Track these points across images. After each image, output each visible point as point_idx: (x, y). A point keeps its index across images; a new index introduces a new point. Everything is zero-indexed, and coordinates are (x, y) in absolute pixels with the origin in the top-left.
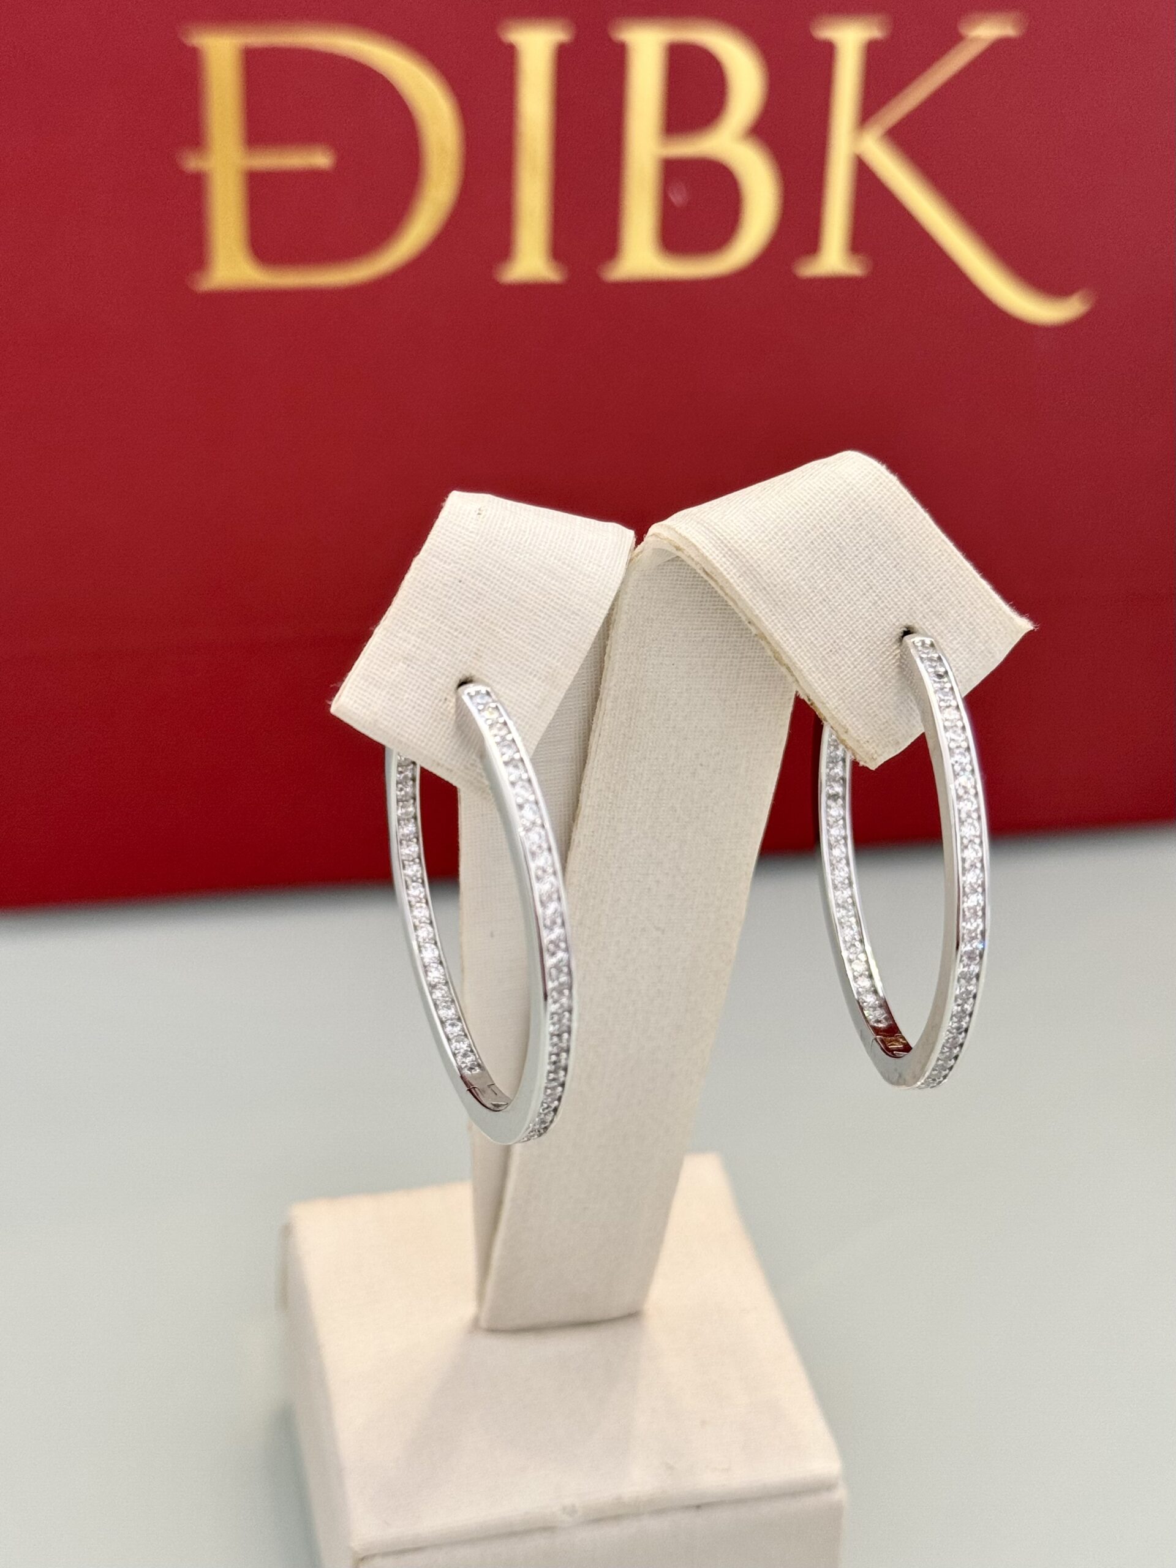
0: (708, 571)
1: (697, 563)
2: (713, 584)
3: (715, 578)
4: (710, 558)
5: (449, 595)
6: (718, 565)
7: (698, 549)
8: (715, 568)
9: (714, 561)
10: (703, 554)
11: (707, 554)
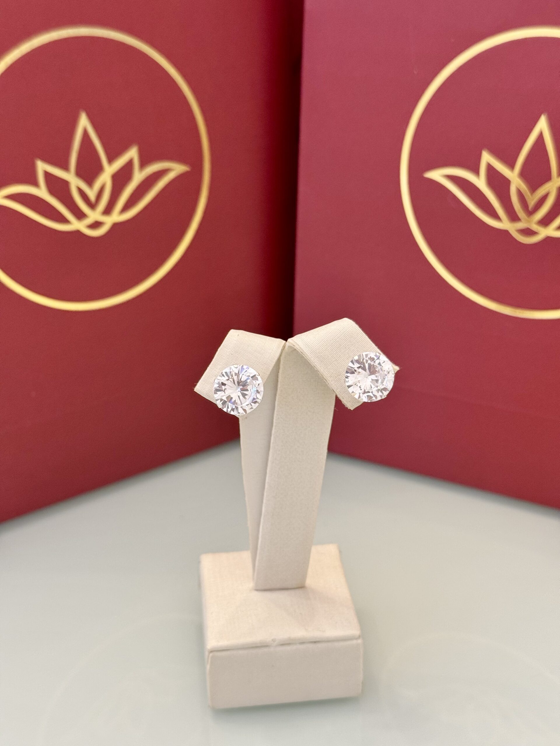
0: (302, 352)
1: (299, 350)
2: (303, 355)
3: (304, 354)
4: (302, 348)
5: (228, 358)
6: (304, 350)
7: (299, 346)
8: (303, 351)
9: (303, 349)
10: (300, 347)
11: (301, 347)
